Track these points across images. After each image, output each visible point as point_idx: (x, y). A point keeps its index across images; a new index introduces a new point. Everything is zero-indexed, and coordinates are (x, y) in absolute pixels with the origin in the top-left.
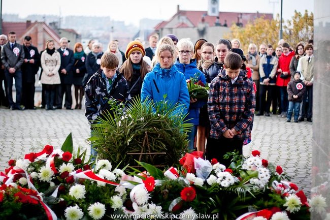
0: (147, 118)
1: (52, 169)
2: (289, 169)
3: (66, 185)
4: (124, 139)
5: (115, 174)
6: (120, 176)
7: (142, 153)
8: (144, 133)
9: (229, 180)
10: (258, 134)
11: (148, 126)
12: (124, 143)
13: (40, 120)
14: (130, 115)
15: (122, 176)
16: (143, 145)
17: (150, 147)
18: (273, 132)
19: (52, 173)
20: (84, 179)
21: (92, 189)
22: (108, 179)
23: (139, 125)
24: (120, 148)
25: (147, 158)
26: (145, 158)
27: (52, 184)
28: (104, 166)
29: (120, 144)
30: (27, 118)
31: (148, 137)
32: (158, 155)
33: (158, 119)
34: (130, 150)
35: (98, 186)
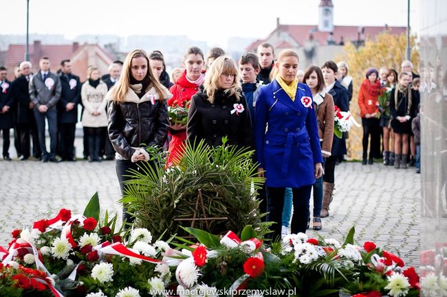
0: (201, 170)
1: (70, 241)
2: (411, 237)
3: (88, 263)
4: (169, 200)
5: (157, 248)
6: (164, 251)
7: (194, 219)
8: (197, 191)
10: (374, 190)
11: (202, 181)
12: (169, 204)
13: (78, 176)
14: (178, 167)
15: (166, 250)
16: (196, 208)
17: (206, 210)
18: (395, 187)
19: (69, 246)
20: (111, 255)
21: (122, 268)
22: (146, 255)
23: (190, 181)
24: (165, 212)
25: (201, 224)
26: (198, 226)
27: (70, 262)
28: (142, 236)
29: (165, 207)
30: (61, 172)
31: (203, 196)
32: (217, 221)
33: (216, 171)
34: (177, 214)
35: (130, 264)
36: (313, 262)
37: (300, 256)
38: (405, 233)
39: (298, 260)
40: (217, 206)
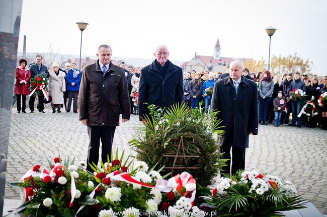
0: (183, 123)
4: (160, 142)
5: (151, 175)
6: (156, 178)
7: (177, 156)
8: (180, 137)
9: (264, 187)
11: (183, 131)
12: (160, 145)
14: (167, 120)
15: (158, 177)
16: (179, 149)
20: (120, 182)
21: (128, 191)
22: (144, 182)
23: (175, 130)
24: (157, 150)
25: (181, 160)
26: (179, 161)
28: (141, 167)
29: (157, 147)
31: (184, 141)
32: (192, 158)
33: (193, 125)
34: (166, 152)
35: (134, 188)
36: (266, 193)
37: (256, 189)
38: (283, 161)
39: (254, 192)
40: (193, 148)
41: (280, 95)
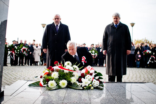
5: (74, 68)
15: (77, 68)
20: (58, 70)
21: (62, 74)
28: (68, 64)
35: (64, 72)
41: (138, 53)
